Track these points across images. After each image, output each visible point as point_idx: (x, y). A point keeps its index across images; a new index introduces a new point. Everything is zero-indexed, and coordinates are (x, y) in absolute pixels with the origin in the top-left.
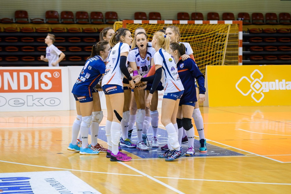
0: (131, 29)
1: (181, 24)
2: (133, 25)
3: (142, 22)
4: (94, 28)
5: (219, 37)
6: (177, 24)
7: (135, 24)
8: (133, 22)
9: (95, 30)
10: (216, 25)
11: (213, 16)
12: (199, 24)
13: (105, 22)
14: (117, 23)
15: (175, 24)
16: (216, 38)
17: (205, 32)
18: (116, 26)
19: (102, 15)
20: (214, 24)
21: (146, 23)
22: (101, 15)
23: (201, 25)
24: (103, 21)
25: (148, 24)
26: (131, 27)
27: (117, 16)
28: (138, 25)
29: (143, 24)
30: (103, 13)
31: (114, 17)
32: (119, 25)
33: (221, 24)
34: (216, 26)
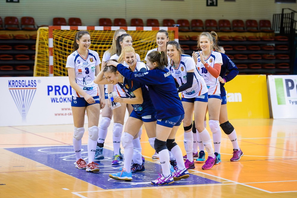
0: (57, 35)
1: (113, 31)
2: (60, 31)
3: (71, 28)
4: (10, 35)
5: (153, 44)
6: (109, 31)
7: (62, 30)
8: (60, 28)
9: (11, 37)
10: (150, 31)
11: (137, 22)
12: (132, 31)
13: (20, 28)
14: (41, 30)
15: (106, 31)
16: (149, 46)
17: (137, 39)
18: (40, 32)
19: (18, 21)
20: (147, 31)
21: (74, 29)
22: (16, 20)
23: (134, 32)
24: (18, 27)
25: (76, 30)
26: (57, 34)
27: (34, 22)
28: (66, 31)
29: (71, 30)
30: (18, 18)
31: (31, 23)
32: (44, 31)
33: (155, 31)
34: (150, 33)
